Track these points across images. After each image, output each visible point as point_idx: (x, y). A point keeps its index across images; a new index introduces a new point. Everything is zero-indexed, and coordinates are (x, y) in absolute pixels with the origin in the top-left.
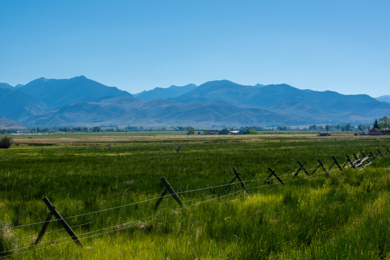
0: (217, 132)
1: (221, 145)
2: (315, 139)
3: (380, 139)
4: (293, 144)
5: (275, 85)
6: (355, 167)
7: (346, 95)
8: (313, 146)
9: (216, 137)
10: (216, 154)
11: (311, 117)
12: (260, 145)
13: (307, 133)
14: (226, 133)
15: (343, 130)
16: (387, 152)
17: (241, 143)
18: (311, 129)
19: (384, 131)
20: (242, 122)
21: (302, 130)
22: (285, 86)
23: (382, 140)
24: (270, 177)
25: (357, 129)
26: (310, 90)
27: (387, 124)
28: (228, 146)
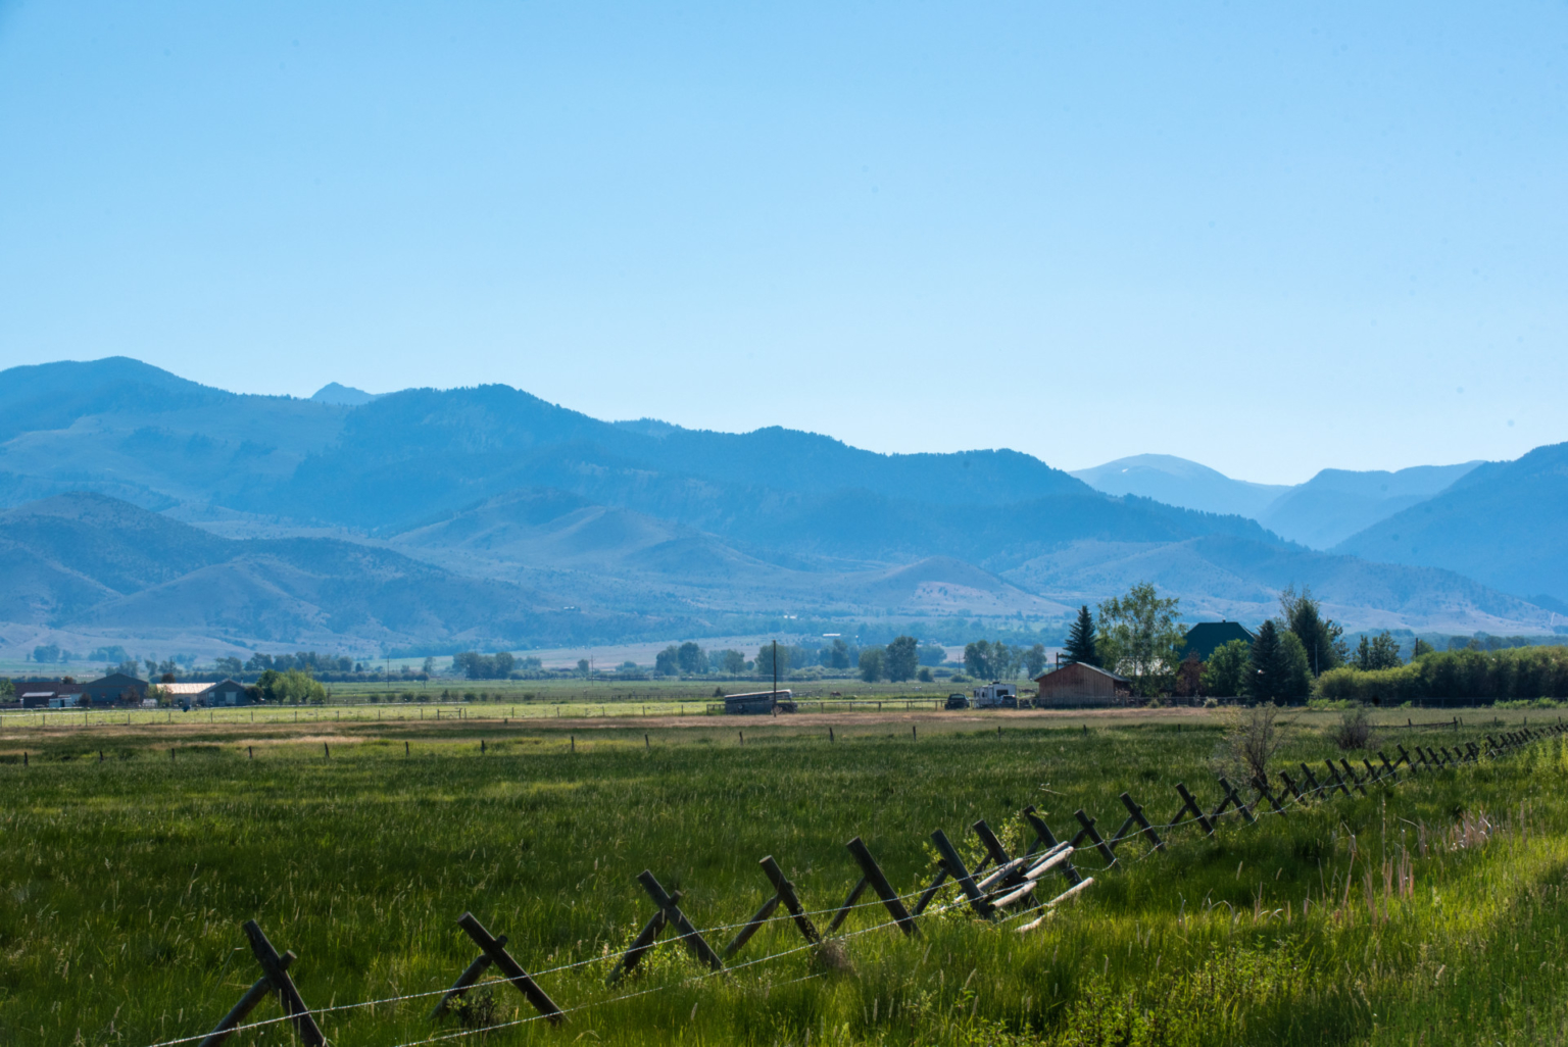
0: (71, 692)
1: (103, 777)
2: (699, 735)
3: (1118, 728)
4: (567, 765)
5: (438, 393)
6: (993, 907)
7: (889, 454)
8: (698, 778)
9: (67, 723)
10: (85, 836)
11: (669, 595)
12: (358, 775)
13: (648, 696)
14: (126, 696)
15: (870, 675)
16: (1182, 813)
17: (230, 761)
18: (669, 671)
19: (1135, 677)
20: (232, 630)
21: (613, 678)
22: (500, 400)
23: (1126, 736)
24: (472, 977)
25: (959, 666)
26: (660, 425)
27: (1155, 635)
28: (144, 783)
